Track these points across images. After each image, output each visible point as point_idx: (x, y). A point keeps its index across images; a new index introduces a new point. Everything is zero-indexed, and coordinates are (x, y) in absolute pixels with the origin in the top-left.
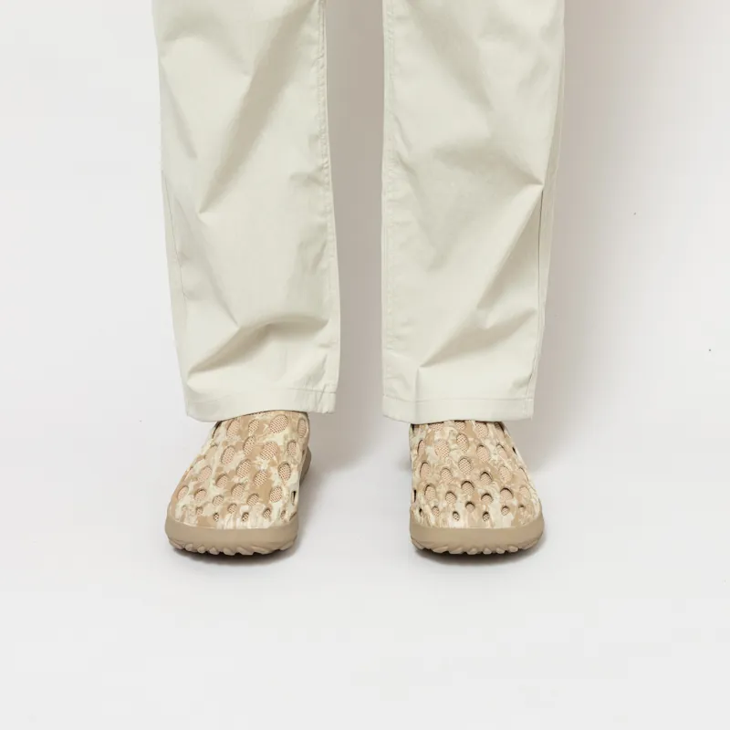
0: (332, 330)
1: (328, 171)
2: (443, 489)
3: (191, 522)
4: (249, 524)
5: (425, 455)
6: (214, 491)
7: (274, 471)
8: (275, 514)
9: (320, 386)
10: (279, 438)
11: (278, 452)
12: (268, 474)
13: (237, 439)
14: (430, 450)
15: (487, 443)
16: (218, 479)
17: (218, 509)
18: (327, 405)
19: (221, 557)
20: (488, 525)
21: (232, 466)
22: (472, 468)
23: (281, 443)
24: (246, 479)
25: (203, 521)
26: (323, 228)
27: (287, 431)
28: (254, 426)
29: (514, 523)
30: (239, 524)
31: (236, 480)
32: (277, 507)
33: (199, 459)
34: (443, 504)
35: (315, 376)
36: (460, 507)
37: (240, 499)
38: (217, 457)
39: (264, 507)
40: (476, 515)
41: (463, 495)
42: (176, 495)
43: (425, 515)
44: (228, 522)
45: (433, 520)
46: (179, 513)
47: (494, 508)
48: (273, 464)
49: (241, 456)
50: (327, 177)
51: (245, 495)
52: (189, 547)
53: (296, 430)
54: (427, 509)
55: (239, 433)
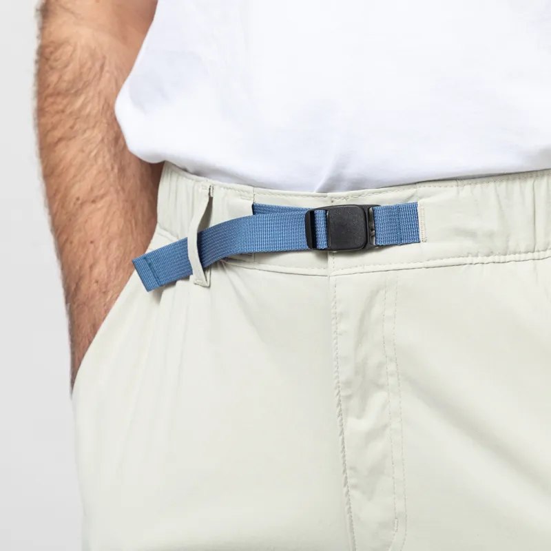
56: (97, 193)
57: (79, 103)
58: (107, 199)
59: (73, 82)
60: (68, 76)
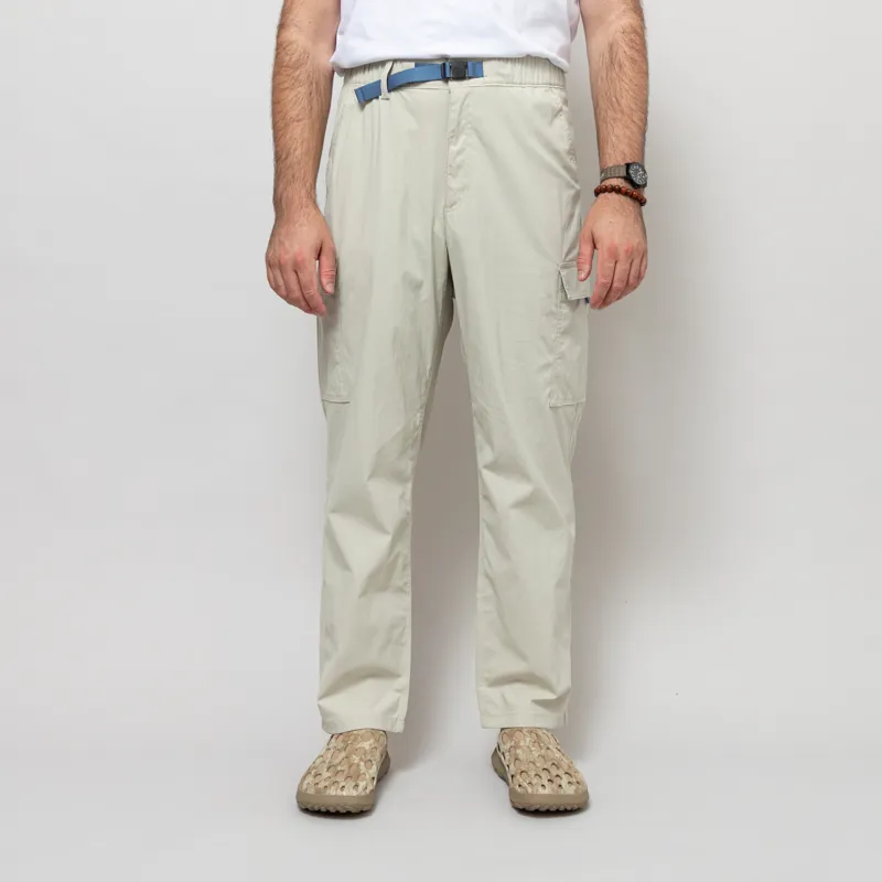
0: (404, 681)
1: (409, 585)
2: (532, 773)
3: (311, 791)
4: (344, 793)
5: (516, 754)
6: (326, 774)
7: (362, 764)
8: (360, 788)
9: (395, 716)
10: (367, 745)
11: (365, 753)
12: (358, 765)
13: (341, 745)
14: (519, 751)
15: (551, 747)
16: (328, 768)
17: (327, 784)
18: (399, 728)
19: (328, 814)
20: (562, 792)
21: (337, 761)
22: (545, 761)
23: (367, 748)
24: (345, 767)
25: (318, 791)
26: (404, 618)
27: (372, 741)
28: (352, 737)
29: (576, 791)
30: (339, 793)
31: (339, 768)
32: (362, 784)
33: (319, 757)
34: (535, 781)
35: (393, 709)
36: (546, 783)
37: (340, 778)
38: (329, 756)
39: (354, 784)
40: (555, 786)
41: (545, 776)
42: (304, 778)
43: (525, 788)
44: (332, 792)
45: (530, 790)
46: (305, 787)
47: (564, 782)
48: (361, 759)
49: (343, 754)
50: (409, 589)
51: (344, 776)
52: (309, 807)
53: (377, 741)
54: (525, 784)
55: (344, 741)
56: (300, 117)
57: (298, 73)
58: (304, 122)
59: (298, 61)
60: (294, 59)
